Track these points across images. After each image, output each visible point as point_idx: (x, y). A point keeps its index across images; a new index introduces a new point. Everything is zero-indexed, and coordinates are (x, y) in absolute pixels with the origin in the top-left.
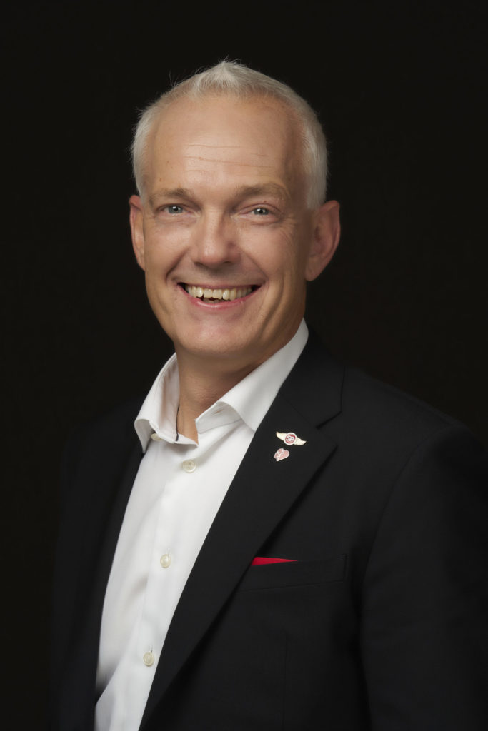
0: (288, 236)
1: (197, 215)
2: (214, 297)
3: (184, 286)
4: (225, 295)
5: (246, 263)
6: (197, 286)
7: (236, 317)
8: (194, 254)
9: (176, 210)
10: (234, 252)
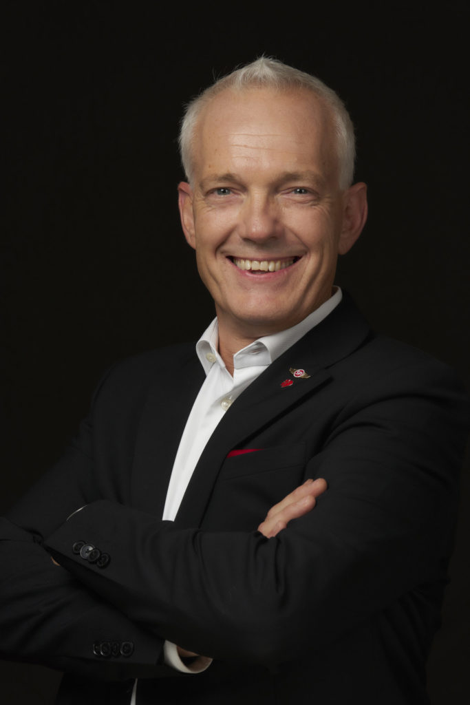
0: (327, 213)
1: (243, 196)
2: (261, 269)
3: (232, 259)
4: (271, 267)
5: (290, 237)
6: (245, 259)
7: (282, 286)
8: (243, 231)
9: (224, 192)
10: (278, 228)
